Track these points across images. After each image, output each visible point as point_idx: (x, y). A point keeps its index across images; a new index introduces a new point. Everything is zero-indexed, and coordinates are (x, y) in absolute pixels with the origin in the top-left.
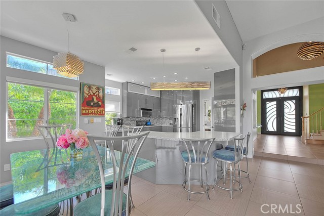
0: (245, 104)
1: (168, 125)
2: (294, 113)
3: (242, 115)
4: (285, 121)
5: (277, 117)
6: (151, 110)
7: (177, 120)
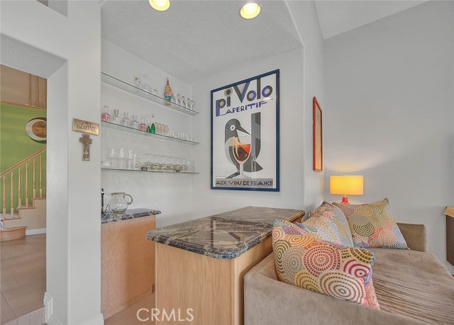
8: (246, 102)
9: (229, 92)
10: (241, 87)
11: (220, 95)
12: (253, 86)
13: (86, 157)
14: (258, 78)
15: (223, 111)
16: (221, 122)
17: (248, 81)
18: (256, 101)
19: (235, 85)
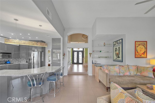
0: (64, 54)
1: (25, 63)
2: (82, 56)
3: (63, 58)
4: (79, 59)
5: (77, 58)
6: (10, 53)
7: (31, 60)
8: (118, 45)
9: (115, 43)
10: (117, 42)
11: (114, 43)
12: (119, 42)
13: (90, 57)
14: (119, 40)
15: (115, 46)
16: (115, 48)
17: (118, 41)
18: (119, 44)
19: (116, 41)
